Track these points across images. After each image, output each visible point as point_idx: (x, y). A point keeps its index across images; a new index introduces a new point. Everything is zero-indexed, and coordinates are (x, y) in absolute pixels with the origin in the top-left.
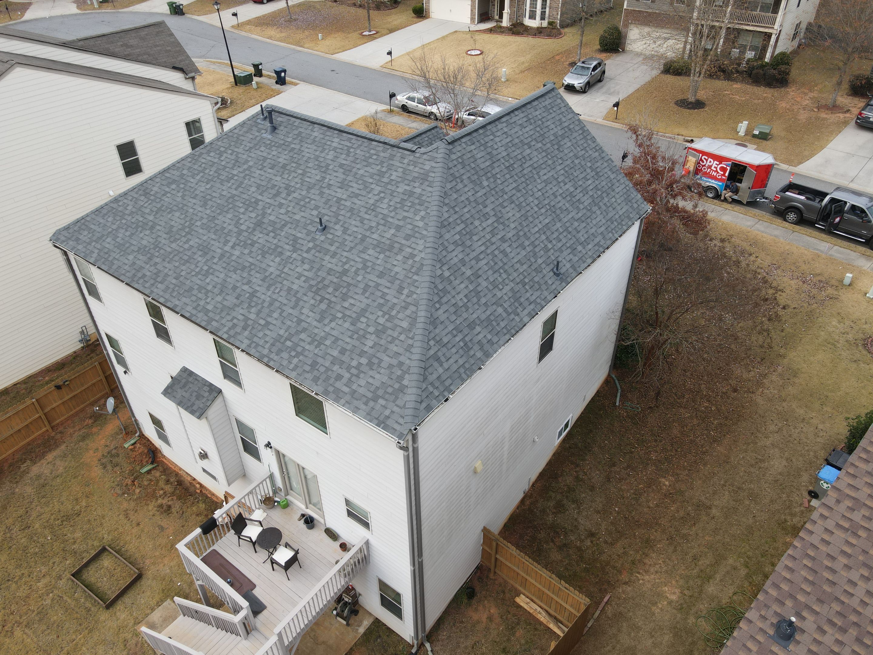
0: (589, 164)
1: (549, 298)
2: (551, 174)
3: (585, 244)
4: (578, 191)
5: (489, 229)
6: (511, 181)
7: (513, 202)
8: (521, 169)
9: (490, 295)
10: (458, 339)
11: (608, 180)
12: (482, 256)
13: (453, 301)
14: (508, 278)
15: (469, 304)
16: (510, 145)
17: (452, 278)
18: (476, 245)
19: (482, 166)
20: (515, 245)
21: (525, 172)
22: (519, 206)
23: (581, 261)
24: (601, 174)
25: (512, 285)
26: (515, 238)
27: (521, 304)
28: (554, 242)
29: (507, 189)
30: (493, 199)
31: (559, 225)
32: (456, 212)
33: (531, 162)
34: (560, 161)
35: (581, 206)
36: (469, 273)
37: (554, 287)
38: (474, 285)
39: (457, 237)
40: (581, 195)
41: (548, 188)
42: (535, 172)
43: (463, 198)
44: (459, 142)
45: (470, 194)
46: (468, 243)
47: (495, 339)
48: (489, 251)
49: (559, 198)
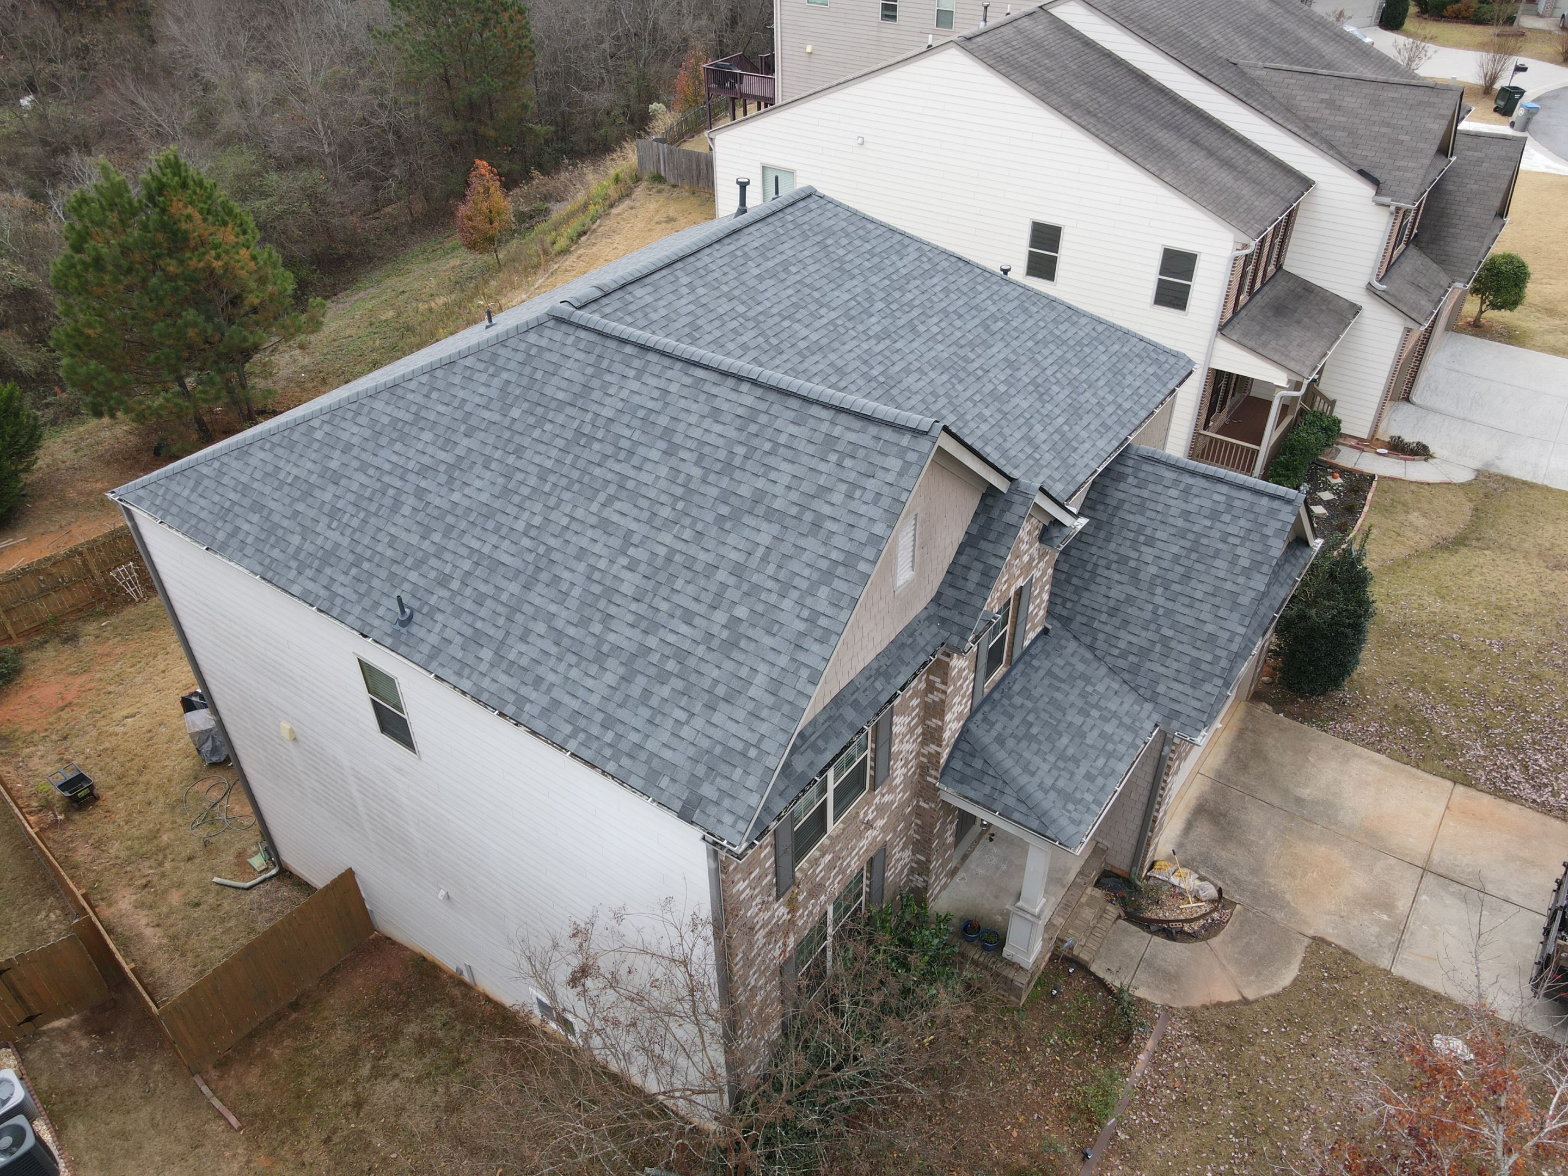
0: (741, 612)
1: (350, 619)
2: (634, 526)
3: (504, 665)
4: (634, 606)
5: (426, 460)
6: (554, 453)
7: (509, 478)
8: (597, 459)
9: (312, 513)
10: (232, 496)
11: (736, 684)
12: (371, 472)
13: (281, 464)
14: (355, 530)
15: (286, 489)
16: (641, 414)
17: (316, 446)
18: (383, 453)
19: (548, 390)
20: (420, 517)
21: (597, 471)
22: (506, 492)
23: (457, 666)
24: (736, 655)
25: (346, 542)
26: (436, 513)
27: (319, 571)
28: (468, 591)
29: (528, 454)
30: (491, 440)
31: (514, 588)
32: (427, 396)
33: (632, 473)
34: (687, 534)
35: (597, 628)
36: (334, 465)
37: (377, 622)
38: (319, 482)
39: (386, 420)
40: (630, 618)
41: (590, 532)
42: (612, 489)
43: (461, 394)
44: (571, 330)
45: (478, 400)
46: (384, 441)
47: (249, 551)
48: (386, 479)
49: (581, 567)
